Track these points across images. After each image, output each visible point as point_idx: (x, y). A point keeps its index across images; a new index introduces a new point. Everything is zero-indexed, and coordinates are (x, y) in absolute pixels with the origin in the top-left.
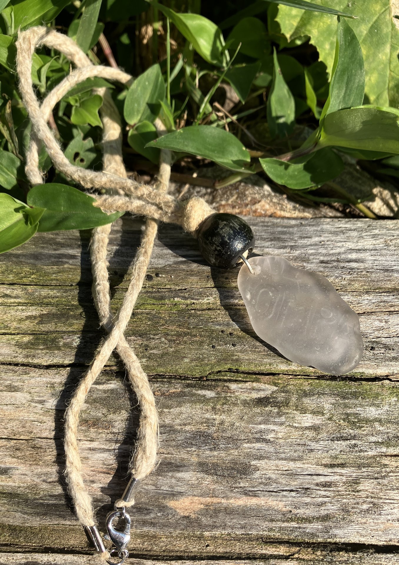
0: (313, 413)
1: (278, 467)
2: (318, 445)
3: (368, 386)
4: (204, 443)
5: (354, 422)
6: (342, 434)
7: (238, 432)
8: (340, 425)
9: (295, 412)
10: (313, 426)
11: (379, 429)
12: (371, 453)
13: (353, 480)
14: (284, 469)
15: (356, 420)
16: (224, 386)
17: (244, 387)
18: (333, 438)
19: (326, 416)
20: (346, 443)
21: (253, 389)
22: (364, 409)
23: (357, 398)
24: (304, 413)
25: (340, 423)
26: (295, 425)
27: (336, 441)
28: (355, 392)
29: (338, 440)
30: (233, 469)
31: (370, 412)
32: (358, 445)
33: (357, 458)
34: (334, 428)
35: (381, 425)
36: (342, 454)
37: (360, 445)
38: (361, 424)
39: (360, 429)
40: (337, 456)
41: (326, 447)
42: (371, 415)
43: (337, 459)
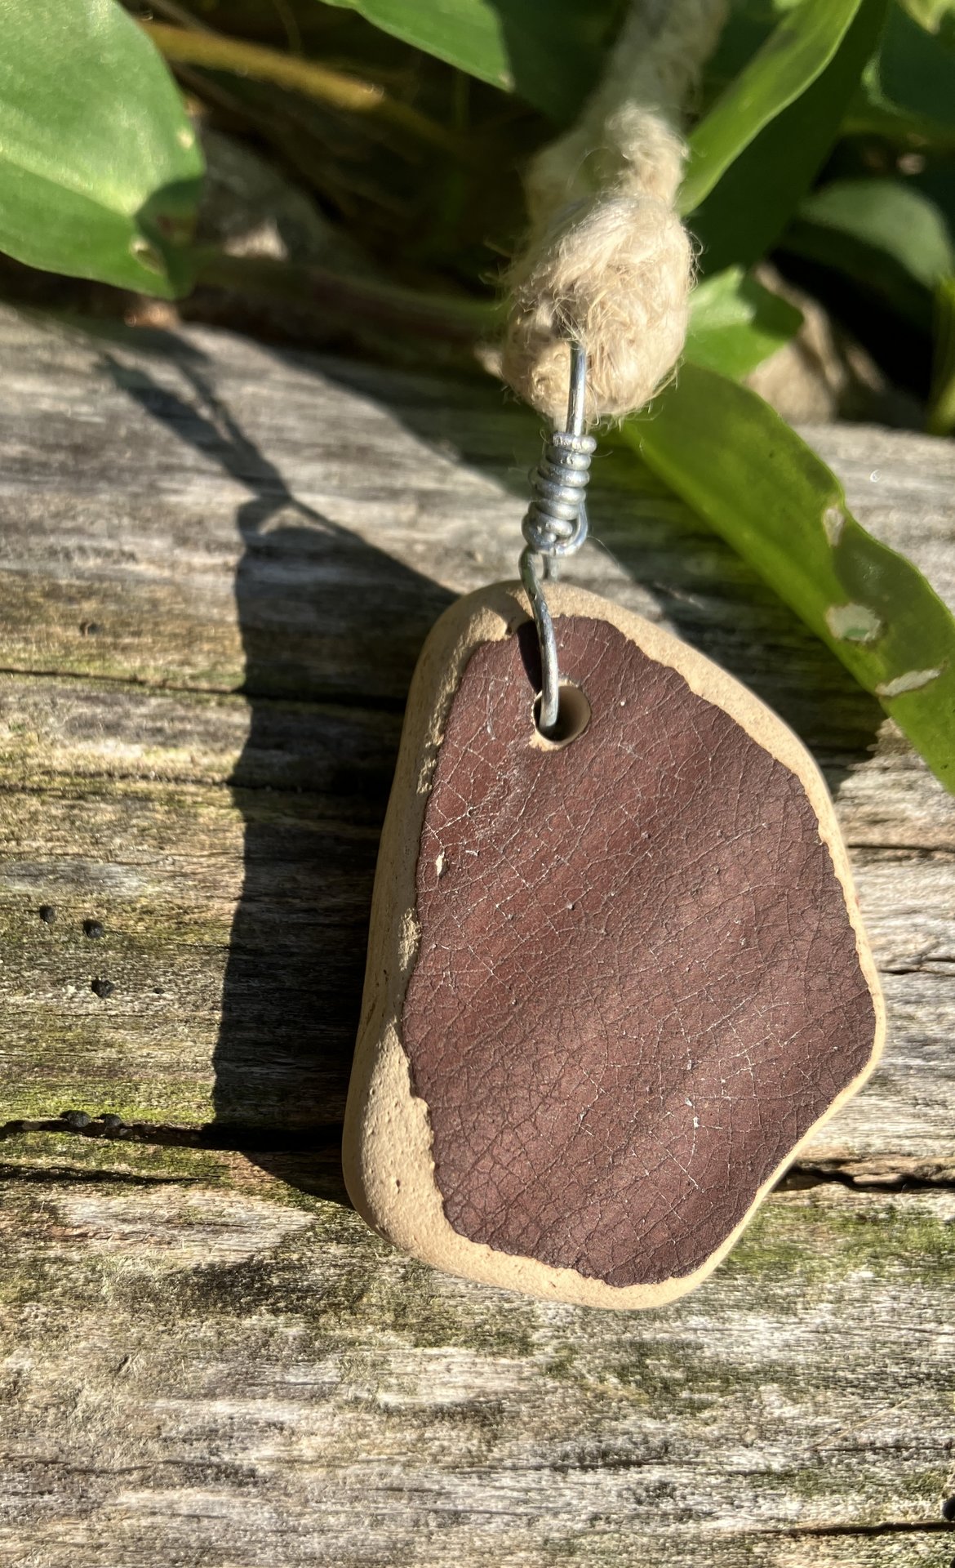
0: (479, 1339)
2: (490, 1492)
5: (667, 1384)
6: (608, 1441)
7: (92, 1437)
8: (601, 1396)
9: (390, 1337)
10: (471, 1402)
11: (777, 1413)
12: (731, 1521)
15: (678, 1375)
16: (35, 1206)
17: (138, 1211)
18: (566, 1456)
19: (539, 1357)
20: (621, 1480)
21: (185, 1222)
22: (719, 1325)
24: (436, 1344)
25: (601, 1387)
26: (386, 1398)
27: (577, 1473)
29: (584, 1469)
31: (746, 1337)
32: (674, 1489)
33: (664, 1549)
34: (573, 1410)
35: (788, 1394)
36: (598, 1528)
37: (686, 1486)
38: (700, 1392)
39: (694, 1415)
40: (576, 1541)
41: (526, 1502)
42: (750, 1349)
43: (572, 1553)
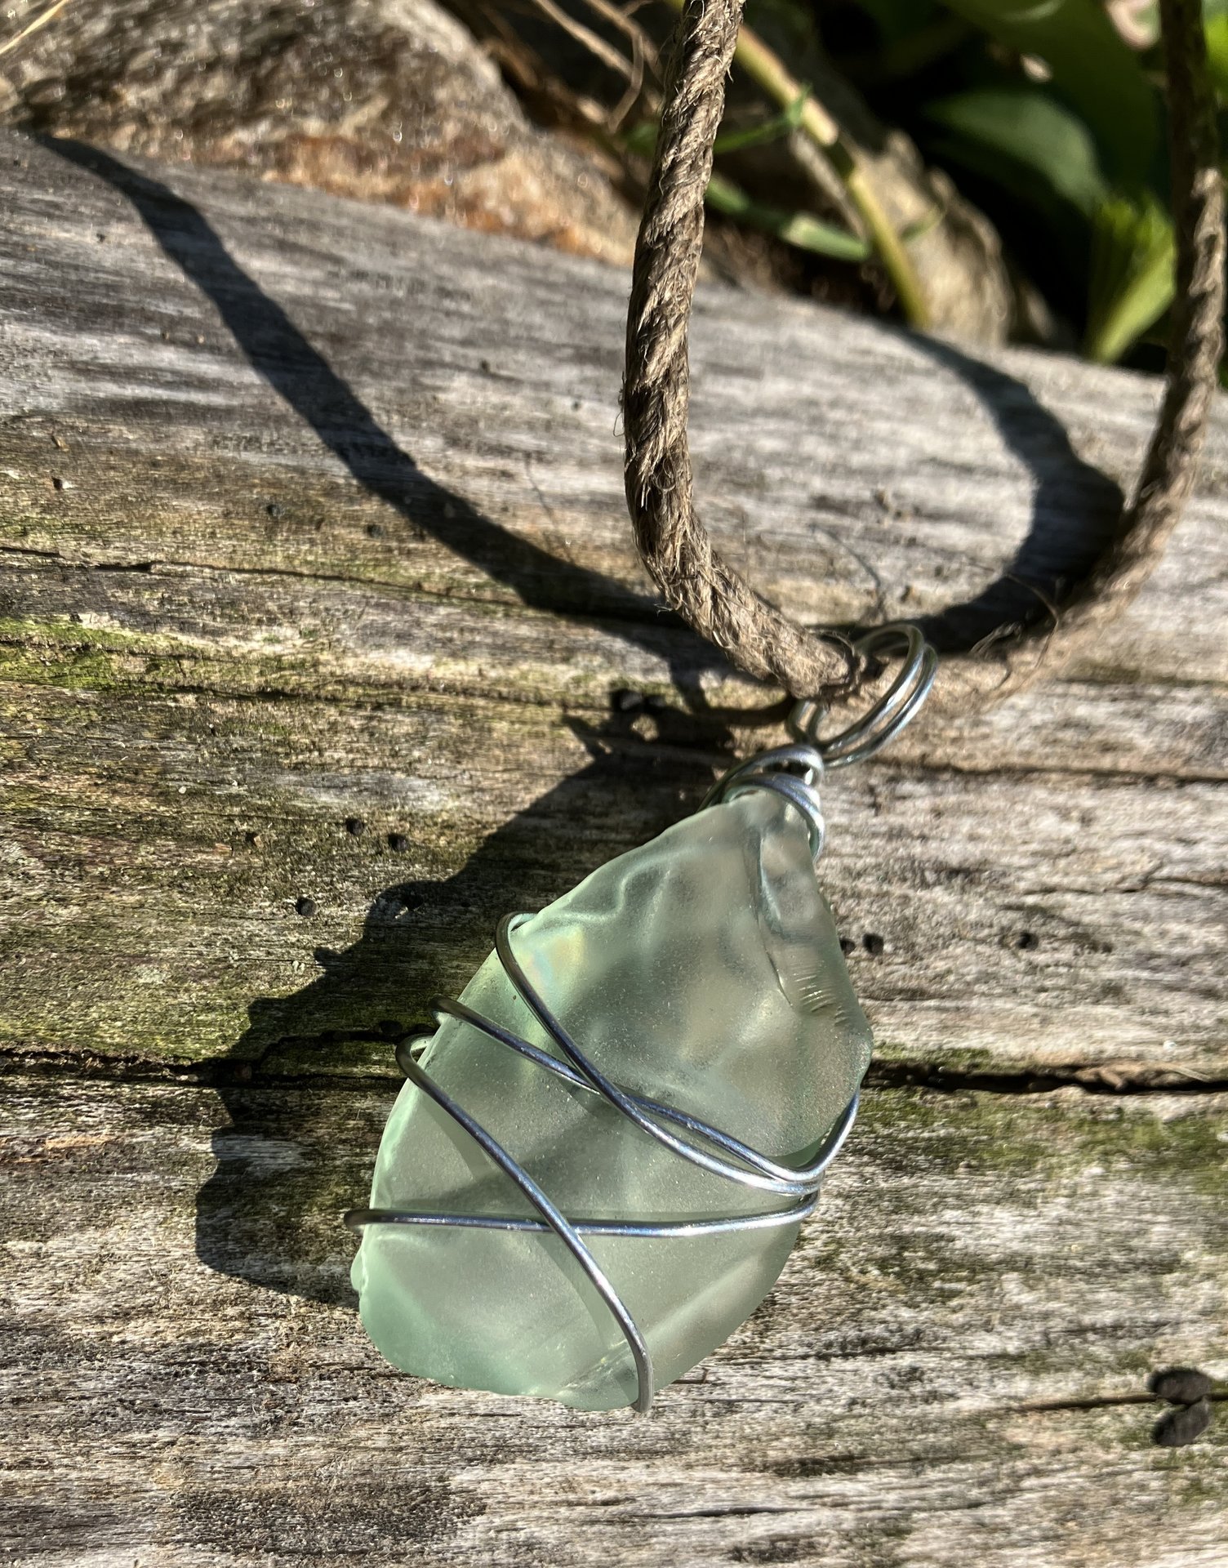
1: (573, 1489)
2: (760, 1381)
3: (1000, 1115)
4: (221, 1401)
5: (922, 1275)
6: (867, 1330)
8: (863, 1287)
11: (1015, 1299)
12: (970, 1401)
13: (883, 1520)
14: (599, 1496)
15: (932, 1266)
16: (351, 1114)
18: (829, 1345)
19: (810, 1251)
20: (876, 1366)
22: (969, 1219)
23: (949, 1168)
25: (863, 1279)
27: (839, 1360)
28: (947, 1141)
29: (845, 1356)
30: (358, 1515)
31: (993, 1229)
32: (923, 1373)
33: (910, 1429)
34: (837, 1301)
35: (1025, 1282)
36: (855, 1412)
37: (933, 1370)
38: (950, 1281)
39: (943, 1303)
40: (834, 1425)
41: (793, 1390)
42: (994, 1241)
43: (830, 1436)
